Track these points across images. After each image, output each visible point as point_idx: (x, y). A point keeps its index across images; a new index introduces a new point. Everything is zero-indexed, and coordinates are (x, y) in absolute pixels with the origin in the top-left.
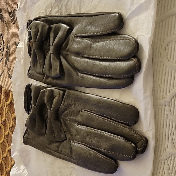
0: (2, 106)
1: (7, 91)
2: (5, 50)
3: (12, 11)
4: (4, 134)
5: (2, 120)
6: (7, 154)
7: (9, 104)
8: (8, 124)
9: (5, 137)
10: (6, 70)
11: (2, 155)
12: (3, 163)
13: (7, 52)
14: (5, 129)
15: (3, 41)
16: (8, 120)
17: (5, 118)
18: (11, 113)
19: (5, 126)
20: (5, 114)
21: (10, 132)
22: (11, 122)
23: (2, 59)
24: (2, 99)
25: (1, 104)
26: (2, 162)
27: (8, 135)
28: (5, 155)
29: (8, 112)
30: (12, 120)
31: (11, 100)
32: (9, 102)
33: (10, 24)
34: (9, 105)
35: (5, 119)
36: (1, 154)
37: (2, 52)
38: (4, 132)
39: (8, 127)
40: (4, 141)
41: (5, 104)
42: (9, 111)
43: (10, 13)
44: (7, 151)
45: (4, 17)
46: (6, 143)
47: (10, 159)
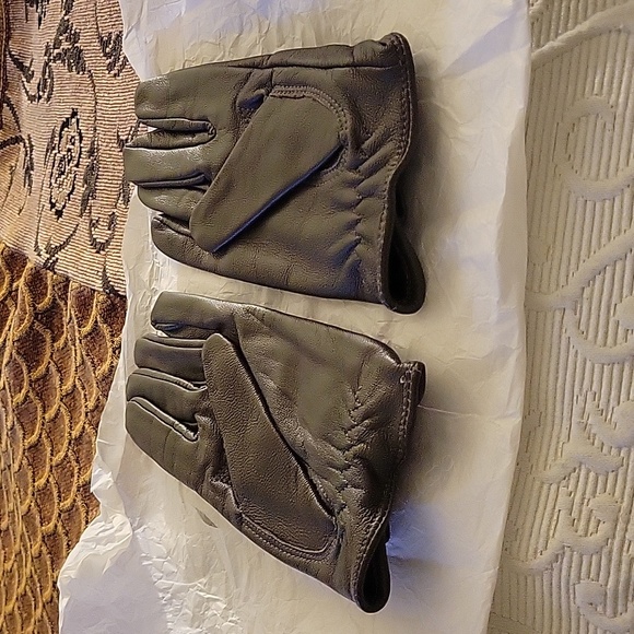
0: (66, 343)
1: (85, 293)
2: (85, 161)
3: (113, 37)
4: (67, 435)
5: (63, 387)
6: (75, 500)
7: (90, 334)
8: (83, 401)
9: (70, 443)
10: (84, 225)
11: (59, 503)
12: (60, 528)
13: (91, 168)
14: (71, 418)
15: (80, 134)
16: (84, 388)
17: (74, 382)
18: (93, 363)
19: (72, 410)
20: (73, 369)
21: (87, 426)
22: (91, 394)
23: (71, 193)
24: (66, 320)
25: (64, 335)
26: (56, 526)
27: (81, 436)
28: (67, 504)
29: (83, 363)
30: (95, 385)
31: (96, 322)
32: (88, 328)
33: (105, 78)
35: (75, 386)
36: (56, 500)
37: (75, 169)
38: (67, 429)
39: (83, 410)
40: (66, 456)
41: (77, 334)
42: (88, 355)
43: (104, 44)
44: (74, 489)
45: (86, 56)
46: (75, 464)
47: (83, 515)
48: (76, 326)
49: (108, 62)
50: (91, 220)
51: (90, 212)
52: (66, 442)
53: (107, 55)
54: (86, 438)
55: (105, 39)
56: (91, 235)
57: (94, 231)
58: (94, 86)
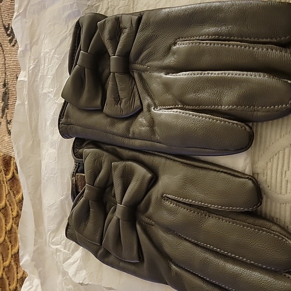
1: (7, 158)
4: (4, 229)
5: (1, 205)
6: (10, 262)
7: (11, 179)
8: (11, 212)
9: (6, 233)
10: (4, 123)
11: (3, 263)
12: (4, 276)
13: (5, 94)
14: (6, 220)
16: (10, 205)
17: (6, 202)
18: (13, 193)
19: (6, 216)
20: (5, 196)
21: (13, 225)
22: (14, 208)
26: (2, 275)
27: (11, 229)
28: (7, 263)
29: (9, 193)
30: (16, 205)
31: (14, 173)
32: (10, 176)
33: (7, 46)
34: (11, 181)
35: (6, 204)
36: (2, 261)
38: (4, 226)
39: (11, 216)
40: (5, 239)
41: (5, 179)
42: (11, 190)
43: (6, 29)
44: (10, 256)
46: (9, 243)
47: (15, 270)
48: (4, 175)
49: (9, 38)
50: (7, 120)
51: (6, 116)
52: (4, 232)
53: (9, 35)
54: (13, 231)
55: (7, 27)
56: (8, 128)
57: (9, 126)
58: (3, 51)
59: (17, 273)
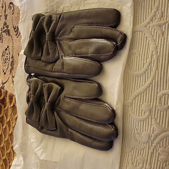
0: (7, 108)
1: (11, 95)
2: (11, 60)
3: (17, 27)
4: (8, 133)
5: (7, 120)
6: (10, 151)
7: (13, 106)
8: (12, 124)
9: (9, 135)
11: (7, 151)
12: (7, 158)
13: (12, 62)
14: (9, 128)
15: (10, 52)
16: (12, 121)
17: (10, 119)
18: (14, 114)
19: (9, 126)
20: (9, 115)
22: (14, 122)
23: (8, 68)
24: (7, 102)
25: (7, 106)
26: (6, 157)
27: (11, 133)
28: (8, 151)
29: (11, 114)
30: (14, 120)
31: (14, 103)
33: (15, 37)
34: (12, 108)
35: (10, 120)
37: (8, 62)
38: (8, 131)
39: (12, 126)
40: (8, 138)
41: (10, 106)
42: (12, 112)
43: (15, 29)
44: (10, 147)
45: (10, 32)
46: (10, 141)
47: (13, 155)
48: (9, 104)
49: (16, 33)
50: (12, 76)
51: (12, 74)
52: (8, 135)
53: (15, 32)
55: (15, 27)
57: (13, 79)
58: (12, 40)
59: (13, 157)
